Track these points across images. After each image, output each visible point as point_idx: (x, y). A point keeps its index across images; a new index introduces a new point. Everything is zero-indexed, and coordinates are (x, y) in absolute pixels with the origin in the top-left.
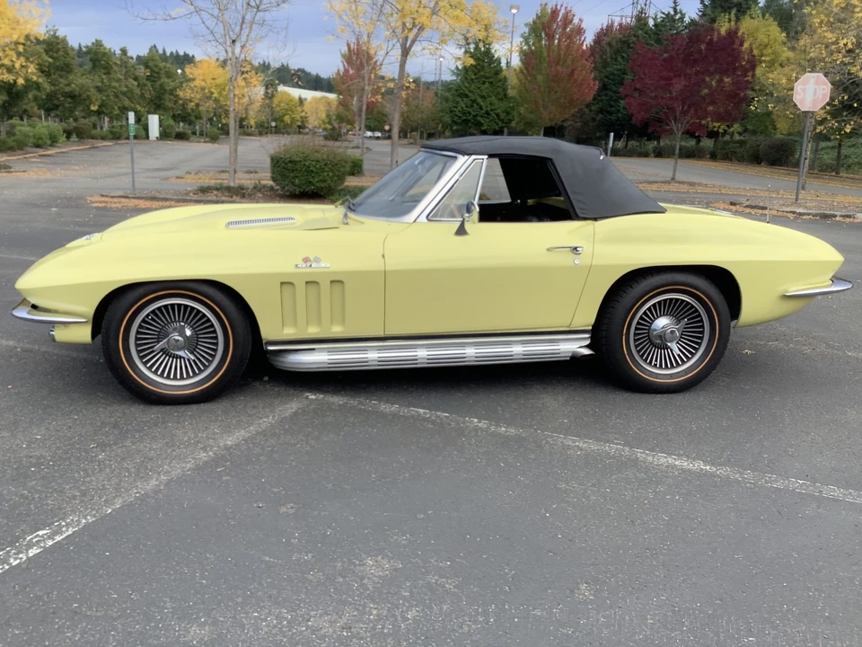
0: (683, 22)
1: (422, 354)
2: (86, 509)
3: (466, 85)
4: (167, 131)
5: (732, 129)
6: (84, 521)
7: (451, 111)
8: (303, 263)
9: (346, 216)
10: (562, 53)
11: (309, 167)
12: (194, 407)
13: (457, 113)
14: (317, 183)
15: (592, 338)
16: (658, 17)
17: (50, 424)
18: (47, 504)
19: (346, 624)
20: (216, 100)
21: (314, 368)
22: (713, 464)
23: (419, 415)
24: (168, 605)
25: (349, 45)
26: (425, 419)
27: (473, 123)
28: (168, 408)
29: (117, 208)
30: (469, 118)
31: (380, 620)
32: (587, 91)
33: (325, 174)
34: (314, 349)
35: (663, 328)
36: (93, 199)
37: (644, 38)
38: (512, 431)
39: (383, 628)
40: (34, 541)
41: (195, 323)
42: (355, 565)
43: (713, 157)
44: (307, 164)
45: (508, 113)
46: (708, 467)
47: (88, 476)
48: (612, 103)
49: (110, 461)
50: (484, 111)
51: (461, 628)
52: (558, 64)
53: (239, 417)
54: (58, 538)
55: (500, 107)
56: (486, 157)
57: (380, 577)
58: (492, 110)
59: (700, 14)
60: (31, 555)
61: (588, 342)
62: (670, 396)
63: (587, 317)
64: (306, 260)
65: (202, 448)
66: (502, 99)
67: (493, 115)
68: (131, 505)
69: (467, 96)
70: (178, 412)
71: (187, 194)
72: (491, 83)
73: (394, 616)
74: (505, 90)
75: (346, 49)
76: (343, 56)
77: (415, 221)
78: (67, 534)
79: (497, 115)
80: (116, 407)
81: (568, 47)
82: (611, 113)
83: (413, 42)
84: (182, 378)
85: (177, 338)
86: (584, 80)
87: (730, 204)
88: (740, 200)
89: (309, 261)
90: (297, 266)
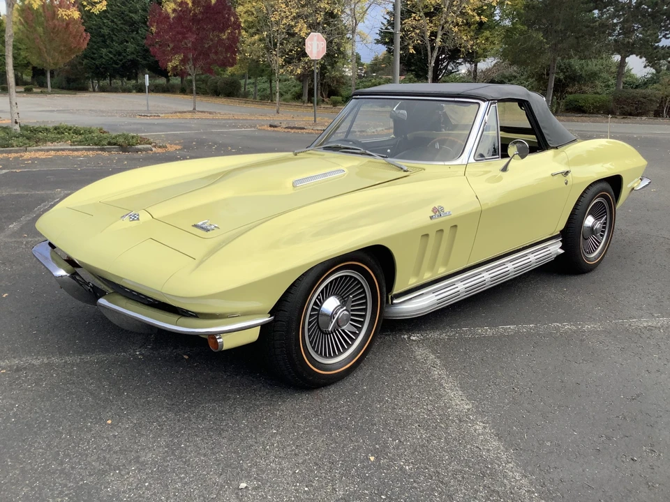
1: (487, 278)
8: (434, 214)
10: (56, 9)
15: (562, 241)
21: (428, 311)
32: (82, 41)
34: (423, 294)
43: (183, 91)
61: (560, 244)
64: (435, 210)
77: (468, 161)
84: (340, 353)
85: (346, 312)
86: (77, 32)
87: (271, 126)
88: (276, 124)
89: (438, 211)
90: (431, 218)
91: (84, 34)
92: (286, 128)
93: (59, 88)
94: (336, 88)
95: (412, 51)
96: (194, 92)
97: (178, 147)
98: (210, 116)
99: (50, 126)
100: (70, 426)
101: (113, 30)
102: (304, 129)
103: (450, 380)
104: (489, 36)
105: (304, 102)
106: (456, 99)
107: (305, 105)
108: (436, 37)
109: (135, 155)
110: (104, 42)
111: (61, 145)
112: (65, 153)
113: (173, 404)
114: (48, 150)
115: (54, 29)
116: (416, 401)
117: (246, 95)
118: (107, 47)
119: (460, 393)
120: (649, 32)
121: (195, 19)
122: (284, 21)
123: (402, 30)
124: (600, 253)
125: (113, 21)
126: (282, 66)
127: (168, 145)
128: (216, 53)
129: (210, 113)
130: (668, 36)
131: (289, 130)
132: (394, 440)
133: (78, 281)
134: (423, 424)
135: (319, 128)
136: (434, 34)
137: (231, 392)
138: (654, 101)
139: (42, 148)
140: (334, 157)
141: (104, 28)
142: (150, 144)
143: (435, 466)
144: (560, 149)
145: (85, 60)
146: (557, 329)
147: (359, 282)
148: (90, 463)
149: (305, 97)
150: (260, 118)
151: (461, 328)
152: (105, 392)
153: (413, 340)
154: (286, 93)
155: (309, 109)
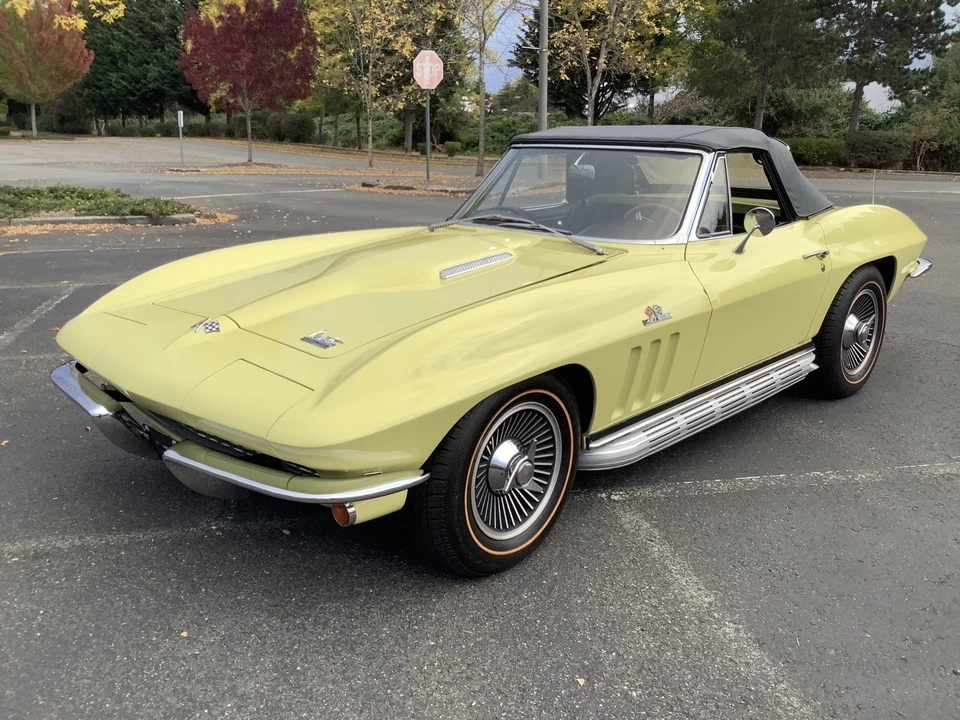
1: (716, 408)
8: (648, 317)
15: (816, 352)
32: (82, 61)
34: (629, 434)
38: (873, 476)
43: (230, 134)
61: (813, 357)
64: (650, 311)
77: (688, 240)
85: (528, 464)
86: (75, 48)
87: (364, 185)
88: (371, 181)
89: (653, 313)
90: (645, 322)
91: (85, 51)
92: (387, 187)
93: (48, 130)
94: (451, 130)
95: (564, 77)
96: (250, 136)
97: (233, 217)
98: (274, 171)
99: (43, 186)
100: (125, 642)
101: (126, 46)
102: (412, 188)
103: (678, 559)
104: (670, 54)
105: (406, 150)
106: (668, 149)
107: (408, 154)
108: (598, 55)
109: (171, 229)
110: (114, 63)
111: (61, 215)
112: (68, 227)
113: (276, 606)
114: (42, 223)
115: (41, 44)
116: (632, 593)
117: (322, 140)
118: (119, 70)
119: (695, 579)
120: (895, 50)
121: (249, 31)
122: (379, 34)
123: (551, 46)
124: (866, 368)
125: (127, 33)
126: (375, 99)
127: (218, 215)
128: (281, 79)
129: (273, 166)
130: (921, 55)
131: (391, 190)
132: (610, 653)
133: (124, 422)
134: (648, 628)
135: (435, 188)
136: (595, 52)
137: (360, 584)
138: (903, 148)
139: (34, 219)
140: (493, 234)
141: (114, 42)
142: (192, 212)
143: (673, 690)
144: (813, 220)
145: (86, 90)
146: (819, 480)
147: (545, 419)
148: (162, 699)
149: (409, 143)
150: (346, 173)
151: (682, 481)
152: (172, 588)
153: (615, 501)
154: (380, 136)
155: (415, 160)
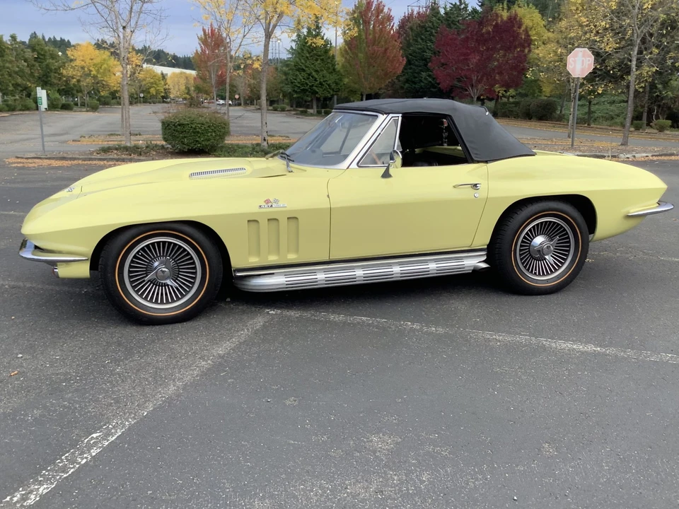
0: (466, 10)
1: (359, 274)
2: (125, 414)
3: (303, 61)
4: (55, 103)
5: (508, 93)
6: (127, 423)
7: (292, 83)
8: (265, 204)
9: (288, 166)
10: (377, 36)
11: (195, 129)
12: (179, 325)
13: (297, 84)
14: (202, 142)
15: (487, 255)
16: (448, 7)
17: (62, 346)
18: (89, 412)
19: (377, 488)
20: (95, 77)
21: (274, 289)
22: (600, 346)
23: (363, 322)
24: (227, 485)
25: (204, 31)
26: (369, 325)
27: (310, 92)
28: (157, 327)
29: (34, 167)
30: (307, 88)
31: (402, 483)
32: (397, 65)
33: (209, 134)
34: (273, 274)
35: (541, 244)
36: (10, 160)
37: (437, 23)
38: (441, 330)
39: (408, 489)
40: (91, 442)
41: (176, 257)
42: (364, 442)
43: (495, 115)
44: (194, 126)
45: (337, 84)
46: (599, 349)
47: (114, 386)
48: (416, 75)
49: (128, 373)
50: (318, 82)
51: (468, 484)
52: (373, 45)
53: (219, 331)
54: (112, 439)
55: (331, 79)
56: (401, 115)
57: (388, 450)
58: (324, 81)
59: (480, 4)
60: (94, 454)
61: (484, 258)
62: (548, 296)
63: (484, 239)
64: (267, 201)
65: (200, 358)
66: (332, 72)
67: (326, 85)
68: (160, 407)
69: (304, 70)
70: (167, 330)
71: (92, 153)
72: (322, 60)
73: (412, 479)
74: (334, 65)
75: (202, 33)
76: (200, 39)
77: (348, 168)
78: (118, 435)
79: (329, 85)
80: (112, 329)
81: (381, 30)
82: (414, 83)
83: (275, 26)
84: (168, 302)
86: (395, 57)
89: (270, 202)
90: (261, 207)
91: (401, 58)
110: (426, 65)
115: (373, 54)
117: (560, 118)
124: (558, 277)
145: (407, 85)
147: (189, 254)
151: (319, 312)
153: (268, 313)
154: (618, 116)
